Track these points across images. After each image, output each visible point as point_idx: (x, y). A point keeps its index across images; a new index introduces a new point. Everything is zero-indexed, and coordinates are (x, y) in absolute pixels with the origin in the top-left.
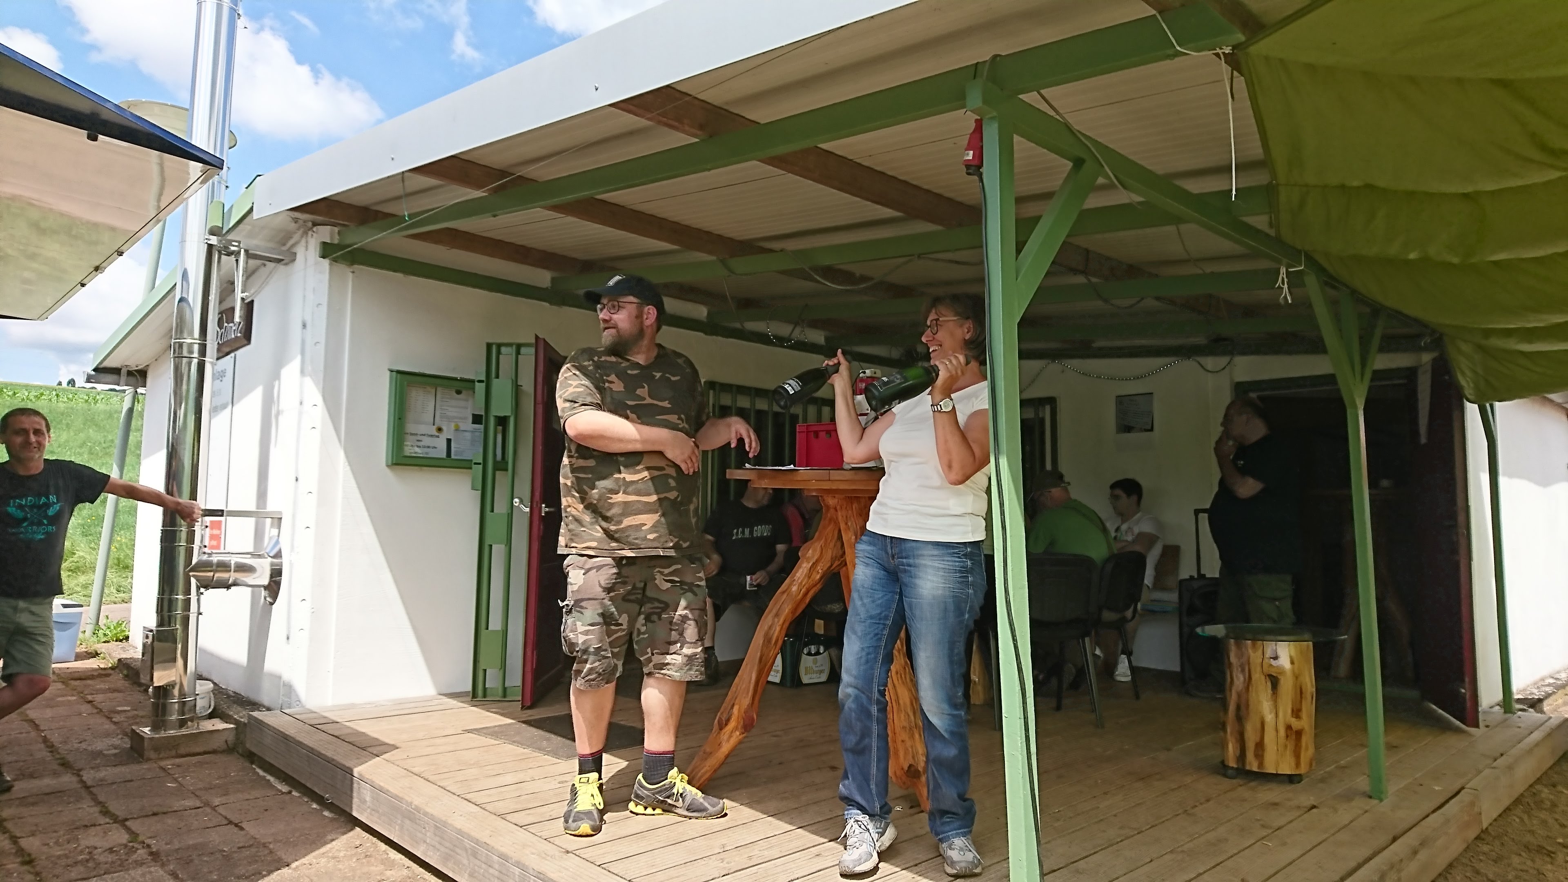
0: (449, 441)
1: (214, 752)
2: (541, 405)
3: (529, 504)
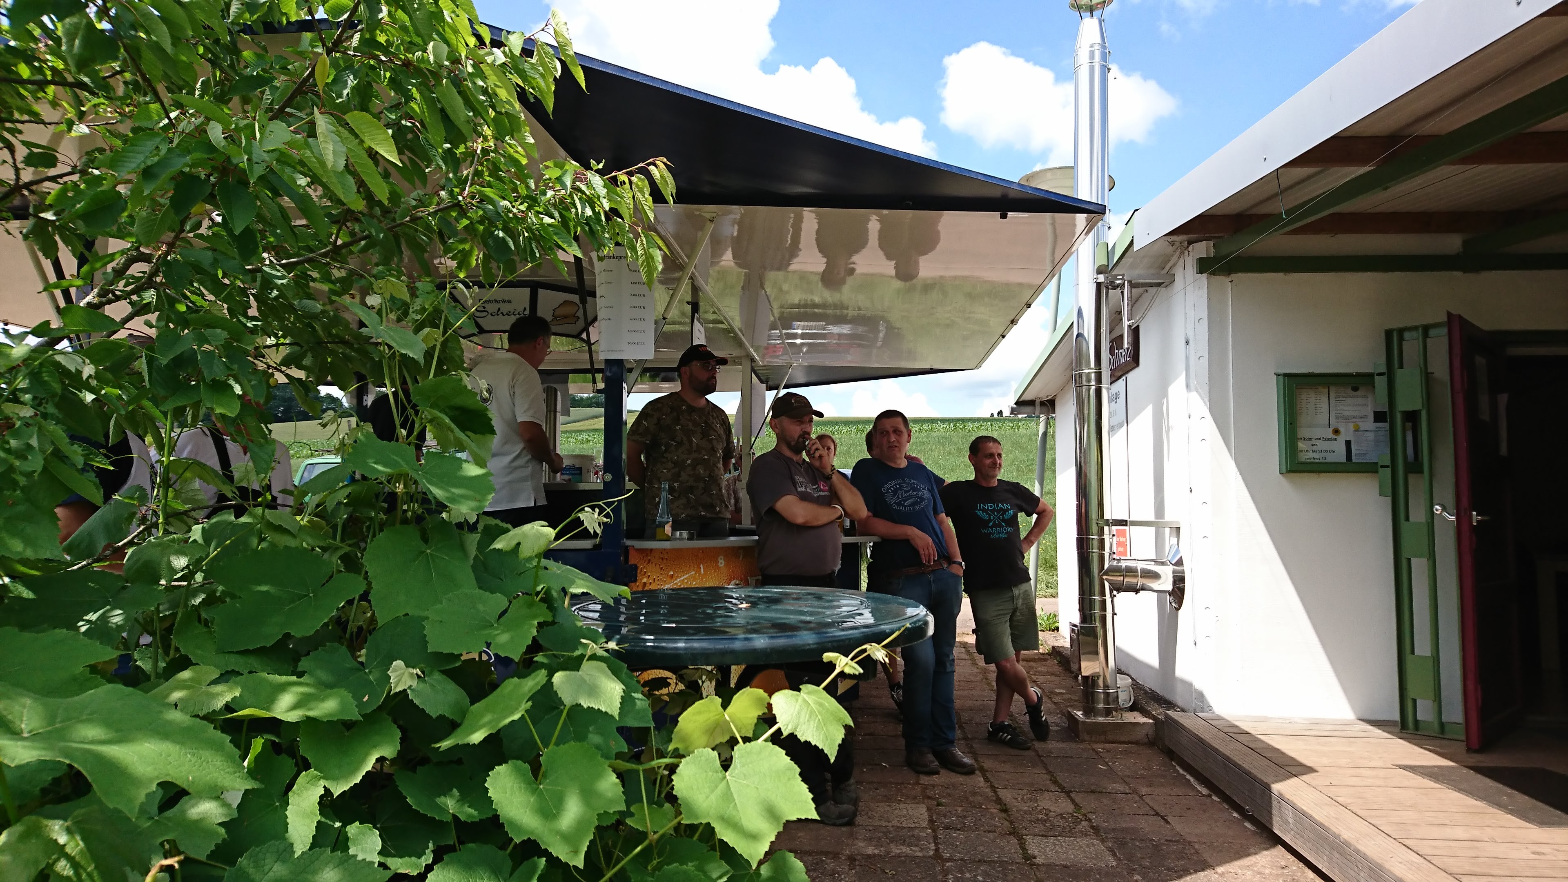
0: (1348, 444)
1: (1137, 743)
2: (1461, 395)
3: (1455, 511)
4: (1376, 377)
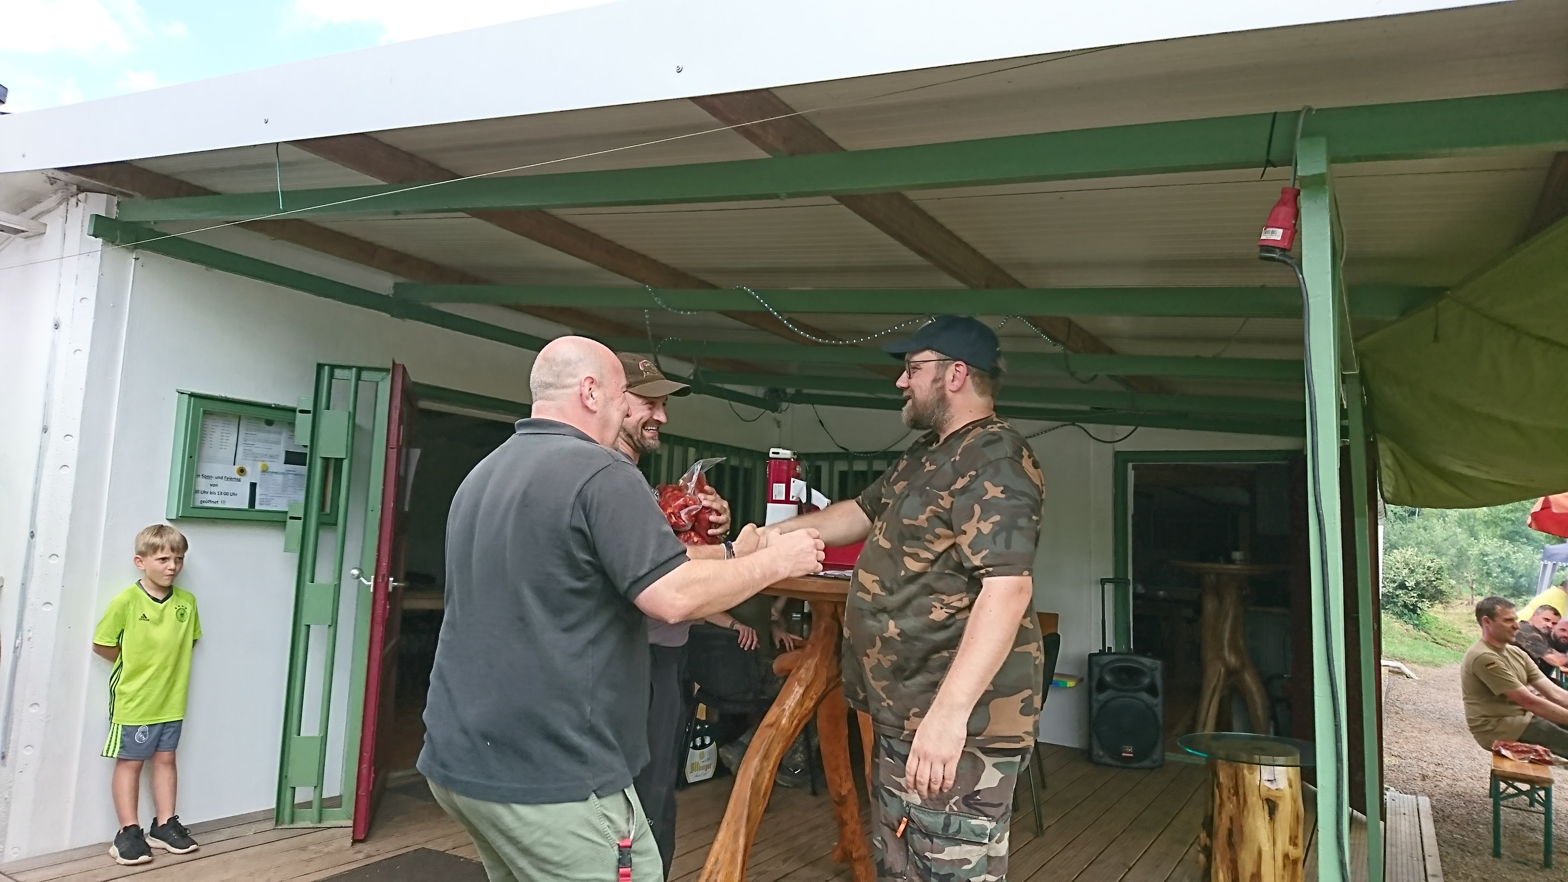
0: (253, 486)
2: (395, 450)
3: (373, 577)
4: (298, 414)
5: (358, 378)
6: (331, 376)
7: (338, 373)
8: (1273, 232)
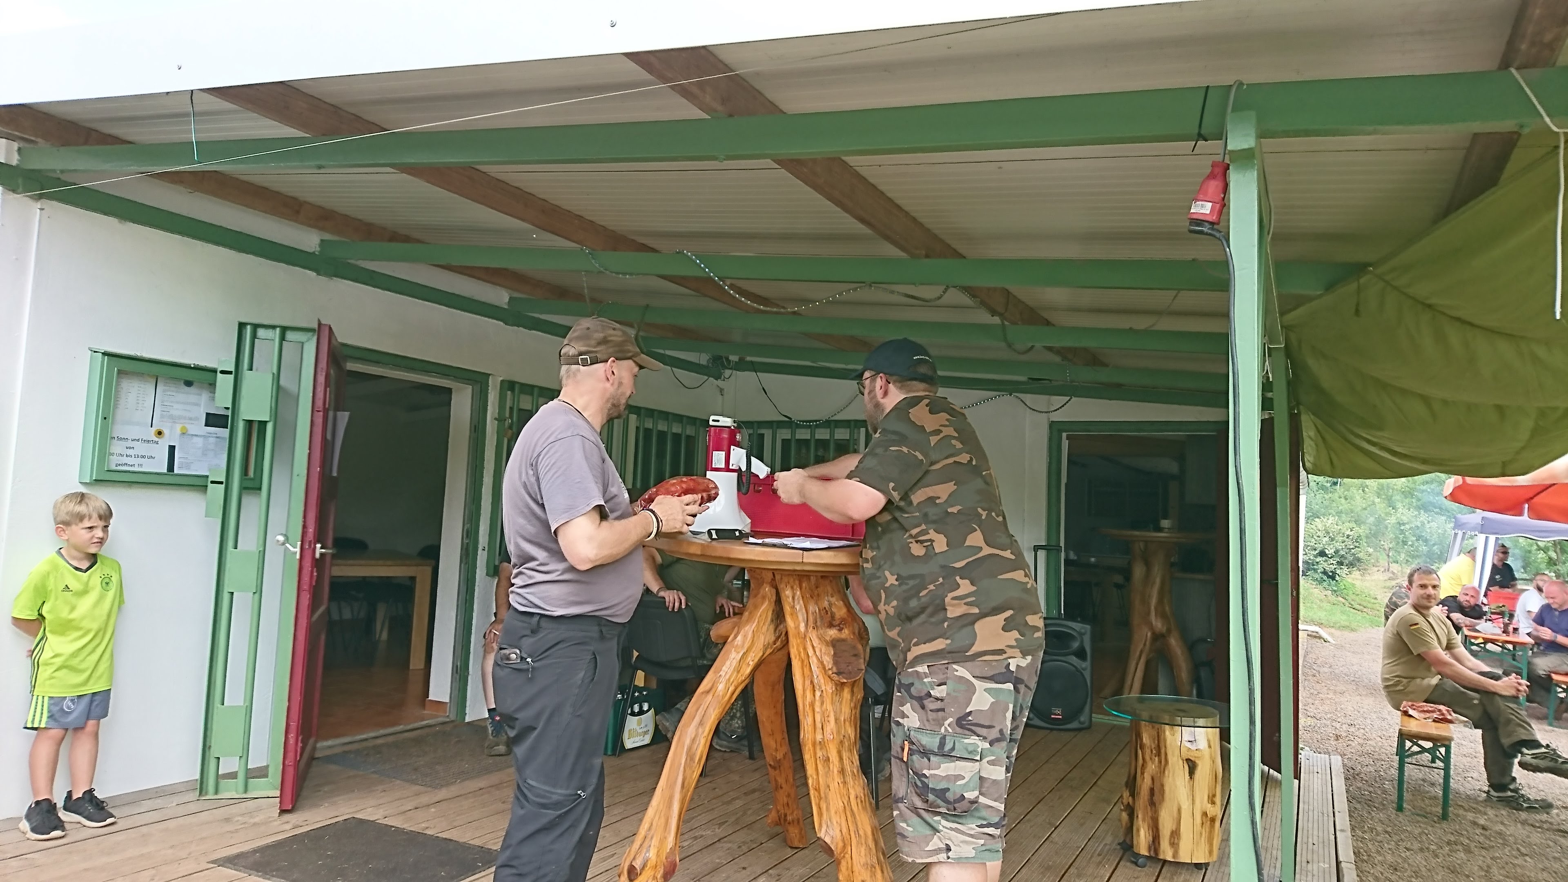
0: (172, 449)
2: (321, 413)
3: (299, 543)
4: (219, 375)
5: (283, 338)
6: (254, 336)
7: (261, 332)
8: (1202, 206)
